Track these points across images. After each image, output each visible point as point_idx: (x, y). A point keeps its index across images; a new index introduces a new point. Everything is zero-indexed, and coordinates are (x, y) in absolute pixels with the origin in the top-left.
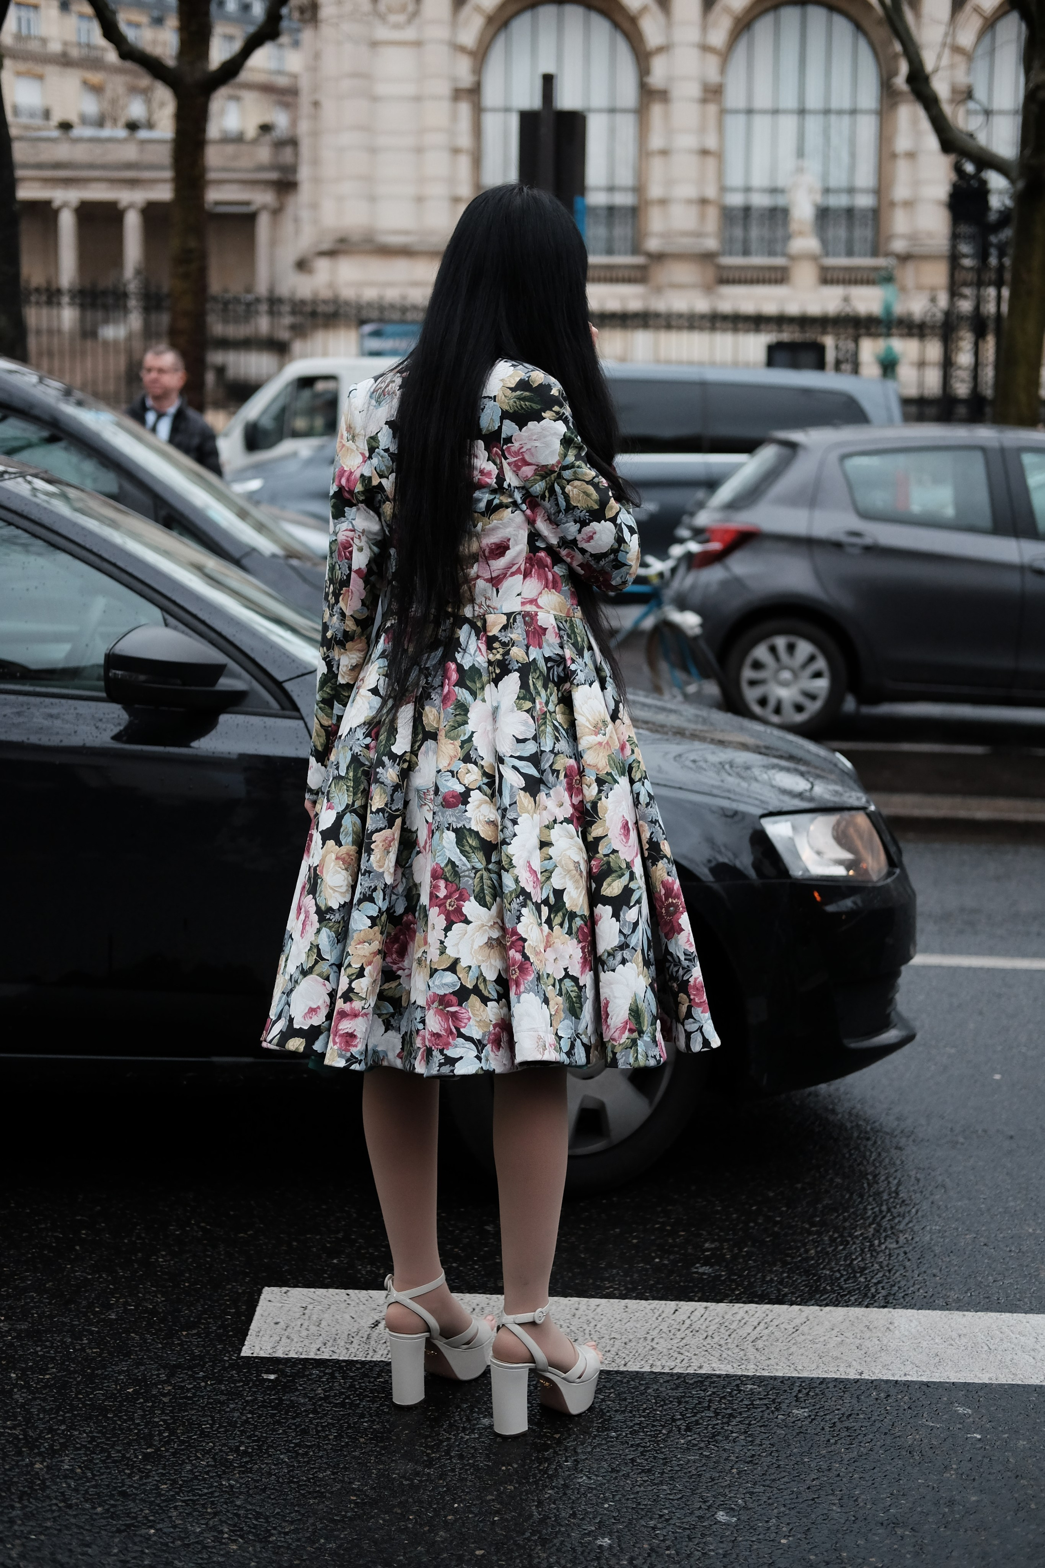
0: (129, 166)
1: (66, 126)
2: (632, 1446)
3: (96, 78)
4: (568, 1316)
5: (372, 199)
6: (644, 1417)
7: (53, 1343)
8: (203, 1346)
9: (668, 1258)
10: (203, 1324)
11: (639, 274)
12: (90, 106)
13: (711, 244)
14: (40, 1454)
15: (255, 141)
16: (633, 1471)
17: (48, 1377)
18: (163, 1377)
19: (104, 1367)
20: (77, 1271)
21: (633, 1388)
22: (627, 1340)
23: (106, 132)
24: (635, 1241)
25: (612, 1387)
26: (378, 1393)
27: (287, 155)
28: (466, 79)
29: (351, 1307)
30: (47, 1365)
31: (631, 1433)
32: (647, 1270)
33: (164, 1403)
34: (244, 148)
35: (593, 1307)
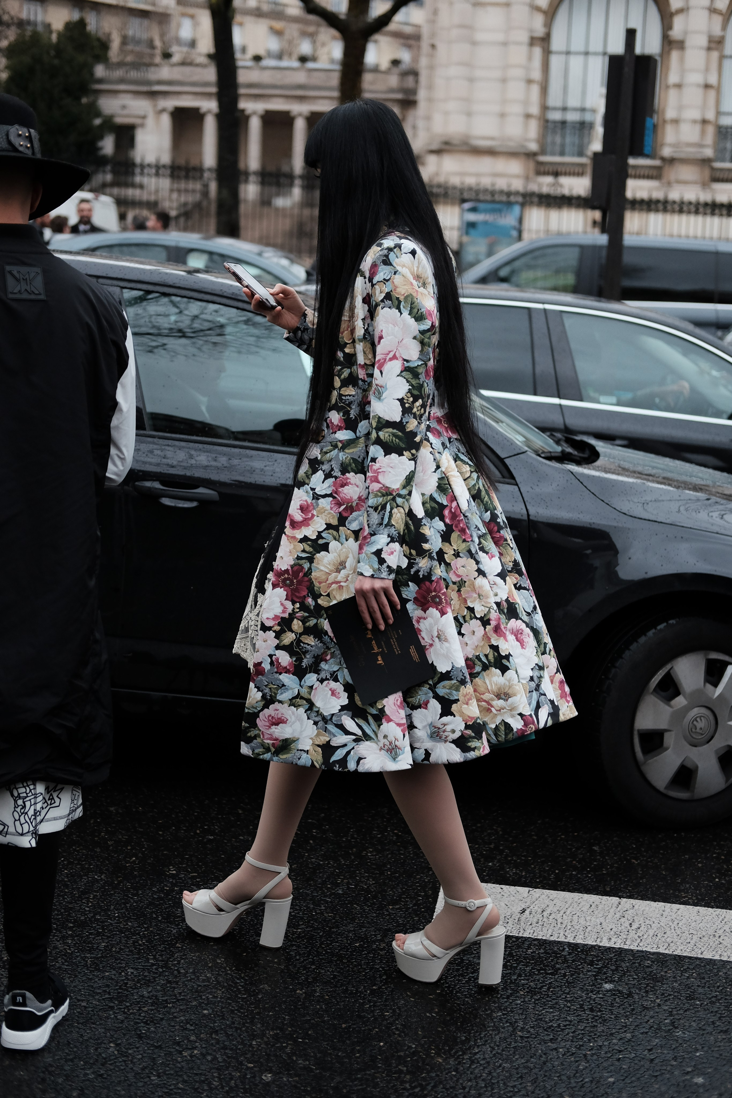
0: (300, 87)
1: (257, 58)
2: (712, 1012)
3: (278, 25)
4: (658, 916)
5: (469, 114)
6: (718, 992)
7: (301, 907)
8: (404, 917)
9: (725, 878)
10: (403, 901)
11: (655, 173)
12: (274, 44)
13: (709, 152)
14: (299, 984)
15: (387, 72)
16: (714, 1030)
17: (299, 930)
18: (379, 937)
19: (337, 927)
20: (313, 858)
21: (709, 970)
22: (701, 936)
23: (285, 63)
24: (700, 865)
25: (694, 969)
26: (530, 960)
27: (410, 81)
28: (540, 30)
29: (505, 897)
30: (298, 922)
31: (710, 1003)
32: (710, 886)
33: (381, 955)
34: (380, 76)
35: (675, 910)
